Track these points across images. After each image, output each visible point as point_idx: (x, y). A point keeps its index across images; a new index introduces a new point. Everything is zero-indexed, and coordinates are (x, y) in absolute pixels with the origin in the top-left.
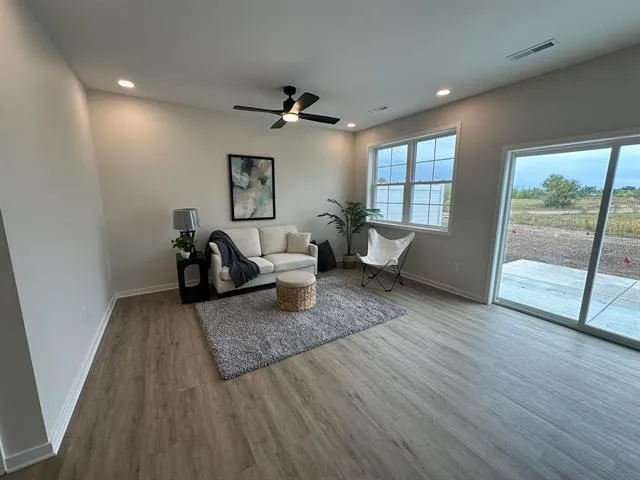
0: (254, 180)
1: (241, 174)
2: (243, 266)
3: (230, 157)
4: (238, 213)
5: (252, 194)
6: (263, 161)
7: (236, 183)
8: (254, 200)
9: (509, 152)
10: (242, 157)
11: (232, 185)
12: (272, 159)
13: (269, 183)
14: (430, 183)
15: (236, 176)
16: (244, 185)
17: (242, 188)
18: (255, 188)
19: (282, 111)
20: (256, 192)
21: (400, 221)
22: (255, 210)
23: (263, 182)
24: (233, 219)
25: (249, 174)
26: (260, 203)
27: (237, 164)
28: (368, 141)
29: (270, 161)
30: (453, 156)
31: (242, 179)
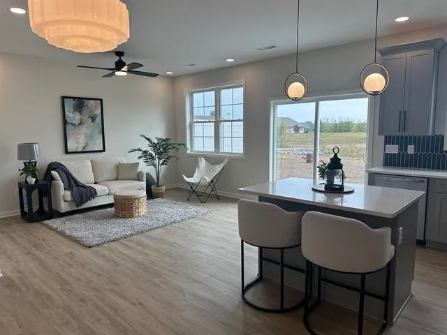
0: (85, 117)
1: (73, 113)
2: (83, 189)
3: (63, 98)
4: (71, 147)
5: (84, 130)
6: (92, 101)
7: (69, 120)
8: (86, 135)
9: (272, 102)
10: (74, 98)
11: (65, 122)
12: (101, 100)
13: (98, 120)
14: (232, 121)
15: (69, 114)
16: (76, 122)
17: (73, 125)
18: (86, 125)
19: (114, 69)
20: (87, 128)
21: (213, 150)
22: (87, 145)
23: (93, 119)
24: (67, 152)
25: (81, 112)
26: (90, 137)
27: (69, 105)
28: (185, 86)
29: (99, 101)
30: (242, 102)
31: (73, 117)
